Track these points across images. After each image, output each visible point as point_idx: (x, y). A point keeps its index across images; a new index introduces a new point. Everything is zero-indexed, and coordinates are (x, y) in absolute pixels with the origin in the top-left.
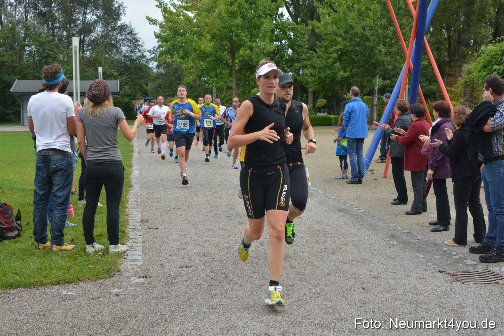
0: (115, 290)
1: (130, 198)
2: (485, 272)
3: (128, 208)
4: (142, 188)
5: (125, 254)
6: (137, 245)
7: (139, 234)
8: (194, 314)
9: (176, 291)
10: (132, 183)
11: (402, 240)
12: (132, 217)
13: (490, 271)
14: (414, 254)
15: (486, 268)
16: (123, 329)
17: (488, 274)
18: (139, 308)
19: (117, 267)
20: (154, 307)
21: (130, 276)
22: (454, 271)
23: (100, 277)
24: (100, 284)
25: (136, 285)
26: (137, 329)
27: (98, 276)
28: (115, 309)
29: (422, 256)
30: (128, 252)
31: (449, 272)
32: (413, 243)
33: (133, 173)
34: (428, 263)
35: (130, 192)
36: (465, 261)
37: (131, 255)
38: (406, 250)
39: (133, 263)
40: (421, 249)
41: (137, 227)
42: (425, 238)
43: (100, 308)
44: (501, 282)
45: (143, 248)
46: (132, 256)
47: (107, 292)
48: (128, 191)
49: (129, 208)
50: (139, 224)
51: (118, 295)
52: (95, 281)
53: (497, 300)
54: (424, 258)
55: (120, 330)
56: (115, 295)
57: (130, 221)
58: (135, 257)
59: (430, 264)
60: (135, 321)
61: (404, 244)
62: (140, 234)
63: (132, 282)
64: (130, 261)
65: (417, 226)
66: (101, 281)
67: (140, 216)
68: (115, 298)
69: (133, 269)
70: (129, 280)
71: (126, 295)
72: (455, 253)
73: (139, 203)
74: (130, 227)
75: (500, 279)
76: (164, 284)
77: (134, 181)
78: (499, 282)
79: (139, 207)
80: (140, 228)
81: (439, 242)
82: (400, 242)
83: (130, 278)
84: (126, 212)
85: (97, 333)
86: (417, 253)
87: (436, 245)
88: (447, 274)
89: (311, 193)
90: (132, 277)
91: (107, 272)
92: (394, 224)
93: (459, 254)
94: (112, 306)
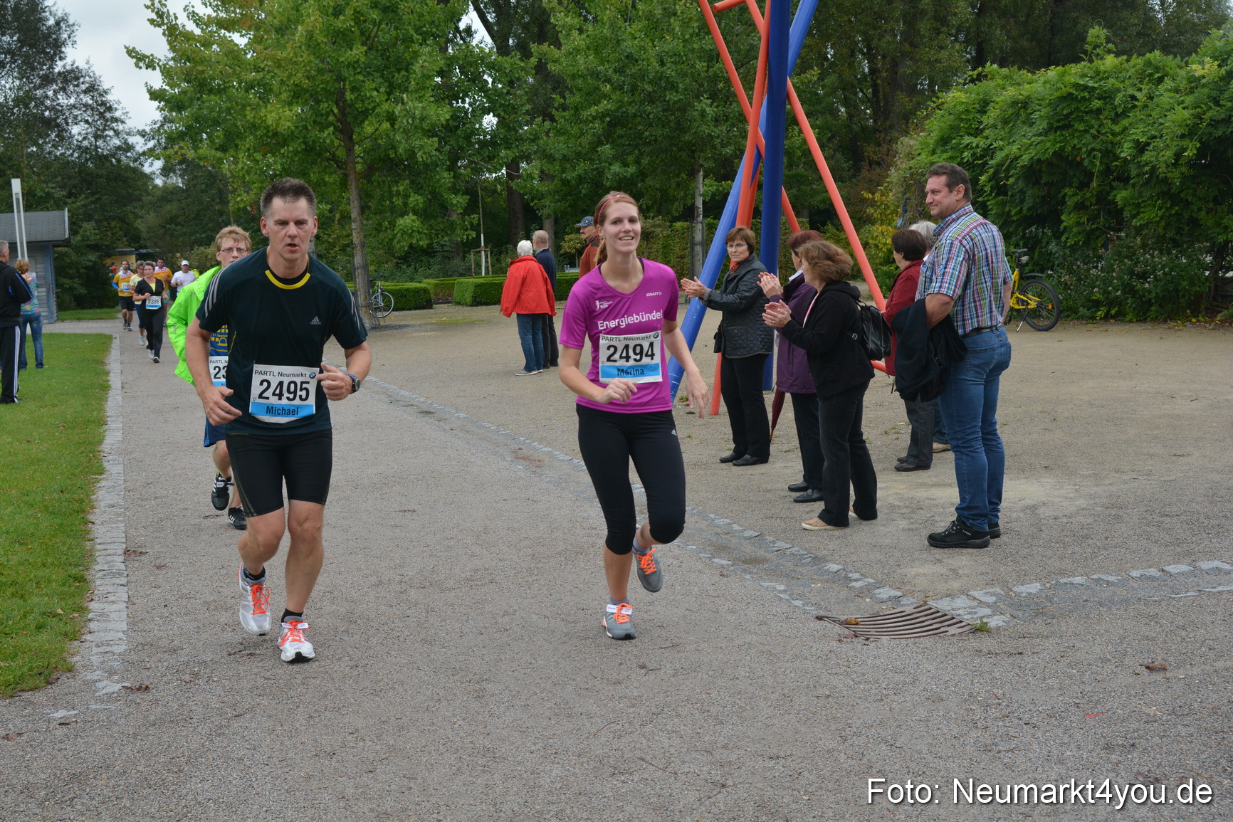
0: (61, 714)
1: (100, 498)
2: (918, 612)
3: (93, 523)
4: (131, 474)
5: (86, 630)
6: (114, 607)
7: (118, 581)
8: (246, 751)
9: (205, 703)
10: (105, 464)
11: (742, 554)
12: (104, 543)
13: (931, 609)
14: (763, 584)
15: (921, 603)
16: (80, 797)
17: (926, 616)
18: (116, 749)
19: (65, 661)
20: (152, 744)
21: (96, 678)
22: (851, 614)
23: (24, 686)
24: (23, 704)
25: (110, 698)
26: (111, 794)
27: (18, 683)
28: (60, 756)
29: (782, 588)
30: (92, 625)
31: (840, 617)
32: (764, 560)
33: (107, 437)
34: (793, 602)
35: (99, 485)
36: (877, 591)
37: (98, 632)
38: (748, 576)
39: (102, 649)
40: (782, 572)
41: (113, 566)
42: (793, 547)
43: (23, 756)
44: (953, 630)
45: (128, 614)
46: (102, 634)
47: (40, 719)
48: (93, 483)
49: (96, 522)
50: (121, 558)
51: (68, 724)
52: (12, 697)
53: (937, 669)
54: (786, 591)
55: (72, 799)
56: (60, 724)
57: (97, 554)
58: (110, 636)
59: (798, 603)
60: (108, 778)
61: (745, 562)
62: (122, 583)
63: (101, 693)
64: (97, 646)
65: (778, 520)
66: (26, 695)
67: (124, 540)
68: (60, 732)
69: (103, 662)
70: (93, 688)
71: (85, 722)
72: (856, 576)
73: (122, 510)
74: (97, 567)
75: (949, 626)
76: (177, 690)
77: (110, 457)
78: (947, 631)
79: (120, 519)
80: (122, 566)
81: (824, 552)
82: (735, 561)
83: (97, 684)
84: (88, 532)
85: (15, 812)
86: (771, 581)
87: (816, 560)
88: (834, 621)
89: (539, 461)
90: (100, 681)
91: (40, 674)
92: (725, 520)
93: (866, 577)
94: (53, 749)
